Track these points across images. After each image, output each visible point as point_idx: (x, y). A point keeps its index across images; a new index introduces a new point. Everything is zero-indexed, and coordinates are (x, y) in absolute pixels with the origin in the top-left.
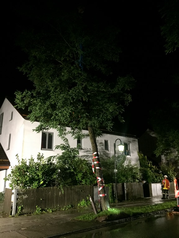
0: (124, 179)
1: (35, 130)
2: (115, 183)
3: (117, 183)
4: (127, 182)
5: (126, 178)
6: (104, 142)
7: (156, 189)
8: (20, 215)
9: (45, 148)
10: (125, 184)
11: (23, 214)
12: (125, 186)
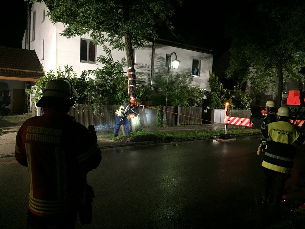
0: (178, 102)
1: (63, 34)
2: (165, 105)
3: (168, 105)
4: (182, 105)
5: (180, 101)
6: (165, 56)
7: (219, 116)
9: (86, 60)
10: (179, 108)
12: (179, 110)
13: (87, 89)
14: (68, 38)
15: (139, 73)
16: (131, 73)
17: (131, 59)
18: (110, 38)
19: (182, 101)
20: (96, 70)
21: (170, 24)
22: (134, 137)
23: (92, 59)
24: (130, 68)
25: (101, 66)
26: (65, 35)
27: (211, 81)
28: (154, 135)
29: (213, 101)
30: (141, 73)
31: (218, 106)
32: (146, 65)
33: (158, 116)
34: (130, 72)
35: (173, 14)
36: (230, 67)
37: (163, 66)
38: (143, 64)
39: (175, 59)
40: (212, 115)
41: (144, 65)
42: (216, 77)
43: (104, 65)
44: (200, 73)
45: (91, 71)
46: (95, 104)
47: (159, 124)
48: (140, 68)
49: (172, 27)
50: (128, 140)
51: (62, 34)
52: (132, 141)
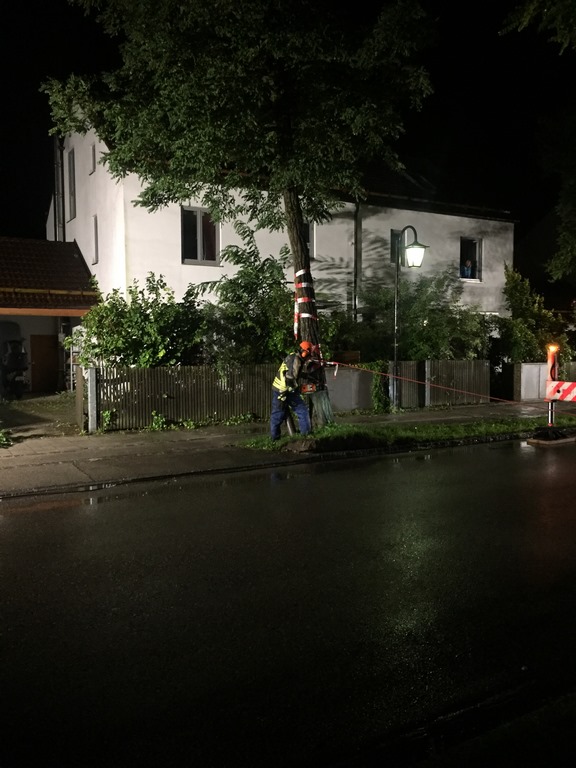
0: (425, 348)
1: (140, 202)
2: (392, 359)
3: (398, 359)
4: (437, 357)
5: (432, 346)
6: (387, 236)
7: (535, 380)
8: (108, 431)
9: (196, 258)
10: (427, 364)
11: (117, 430)
12: (427, 369)
13: (200, 328)
14: (152, 210)
15: (326, 281)
16: (304, 285)
17: (302, 250)
18: (250, 203)
19: (435, 347)
20: (220, 281)
21: (395, 158)
22: (316, 442)
23: (210, 256)
24: (301, 272)
25: (231, 270)
26: (145, 204)
27: (511, 292)
28: (365, 434)
29: (516, 343)
30: (330, 281)
31: (531, 355)
32: (342, 260)
33: (376, 386)
34: (300, 282)
35: (400, 134)
36: (560, 253)
37: (384, 260)
38: (333, 259)
39: (413, 240)
40: (515, 376)
41: (337, 261)
42: (522, 280)
43: (239, 268)
44: (480, 271)
45: (208, 283)
46: (219, 363)
47: (378, 406)
48: (327, 269)
49: (400, 164)
50: (303, 449)
51: (137, 203)
52: (311, 450)
